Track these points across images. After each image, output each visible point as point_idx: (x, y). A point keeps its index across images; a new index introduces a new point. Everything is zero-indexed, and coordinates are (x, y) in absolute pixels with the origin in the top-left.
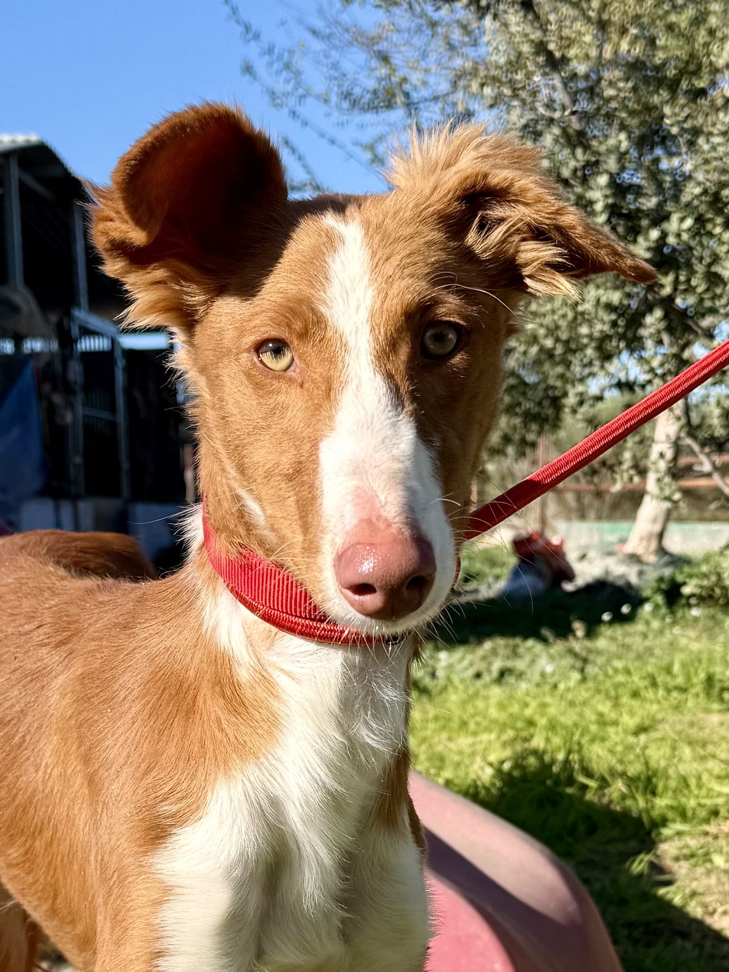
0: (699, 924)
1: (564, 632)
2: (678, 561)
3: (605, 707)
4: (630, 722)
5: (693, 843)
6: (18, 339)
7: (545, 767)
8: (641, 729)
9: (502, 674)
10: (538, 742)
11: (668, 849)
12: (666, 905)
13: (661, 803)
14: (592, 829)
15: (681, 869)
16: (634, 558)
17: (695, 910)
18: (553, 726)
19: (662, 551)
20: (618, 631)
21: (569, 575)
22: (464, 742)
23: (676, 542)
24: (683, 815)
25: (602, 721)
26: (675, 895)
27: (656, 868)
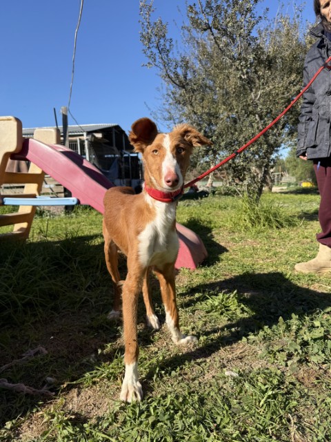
0: (218, 244)
1: (197, 199)
2: (214, 188)
3: (203, 210)
4: (207, 212)
5: (217, 231)
6: (114, 155)
7: (194, 220)
8: (209, 214)
9: (188, 205)
10: (193, 216)
11: (213, 232)
12: (213, 241)
13: (212, 225)
14: (202, 229)
15: (215, 235)
16: (208, 187)
17: (218, 242)
18: (196, 213)
19: (212, 186)
20: (206, 198)
21: (197, 190)
22: (182, 216)
23: (214, 185)
24: (215, 227)
25: (203, 213)
26: (214, 240)
27: (212, 235)
